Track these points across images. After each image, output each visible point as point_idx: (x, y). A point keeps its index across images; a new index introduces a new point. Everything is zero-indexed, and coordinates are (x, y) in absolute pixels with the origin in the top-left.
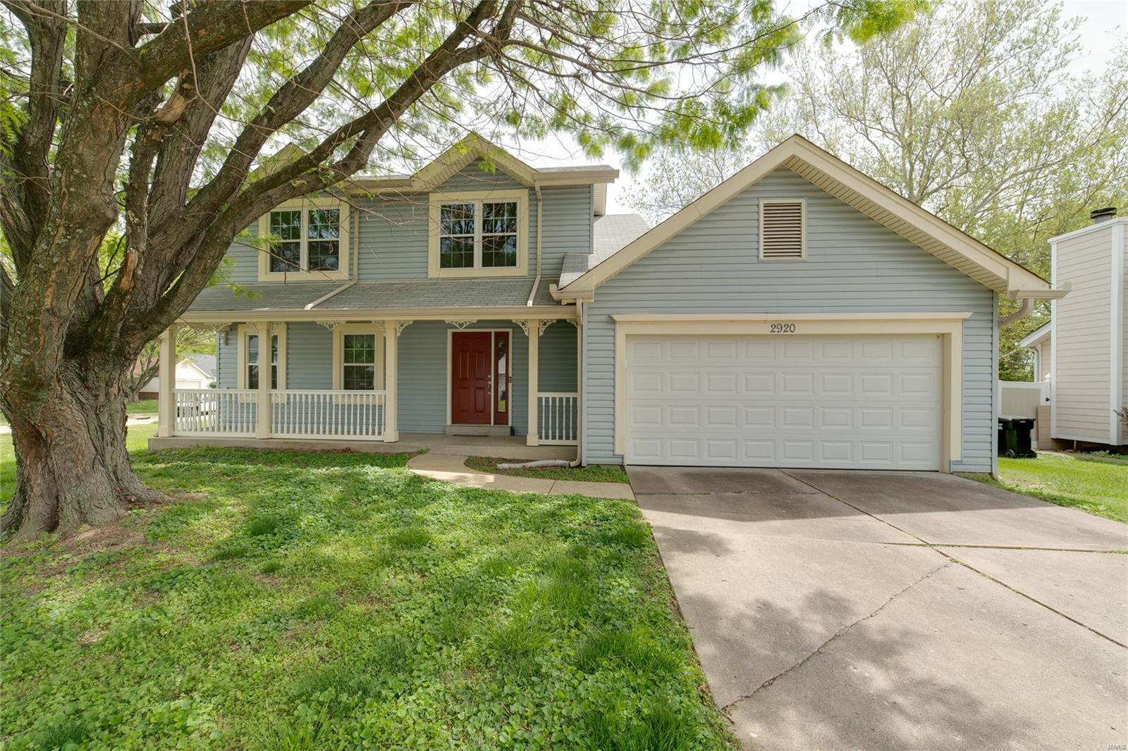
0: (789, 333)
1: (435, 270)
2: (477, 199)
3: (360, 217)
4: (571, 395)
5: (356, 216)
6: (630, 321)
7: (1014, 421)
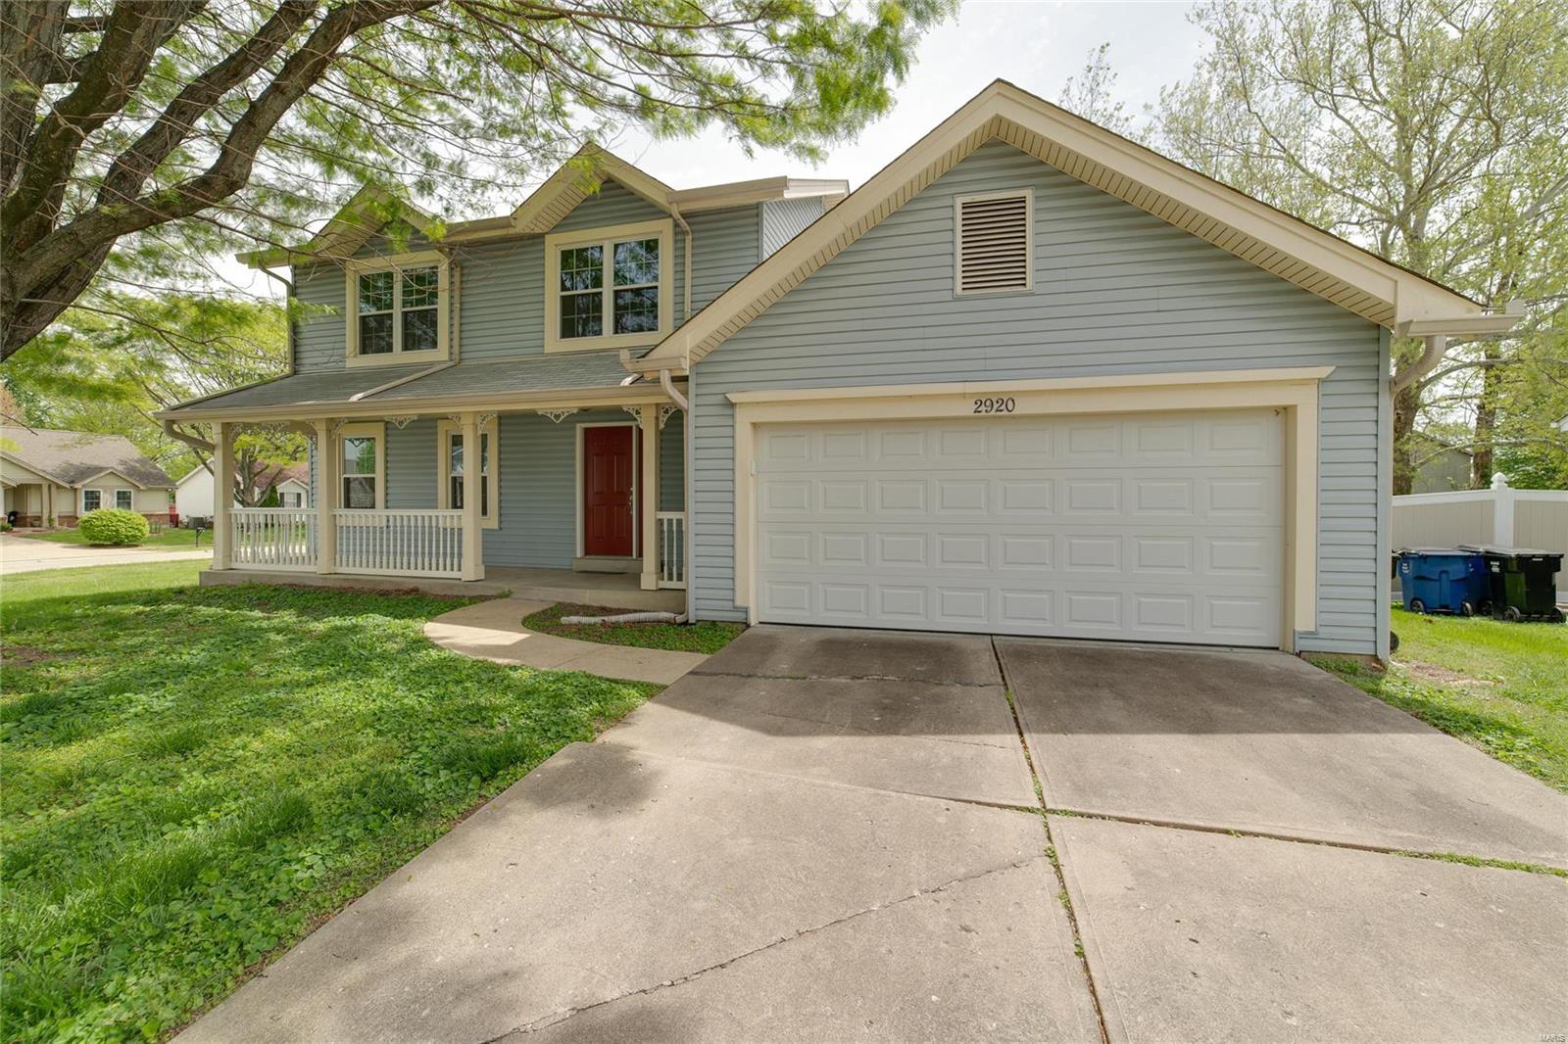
0: (1005, 413)
1: (554, 342)
2: (606, 238)
3: (462, 275)
4: (674, 516)
5: (457, 274)
6: (757, 402)
7: (1519, 558)
